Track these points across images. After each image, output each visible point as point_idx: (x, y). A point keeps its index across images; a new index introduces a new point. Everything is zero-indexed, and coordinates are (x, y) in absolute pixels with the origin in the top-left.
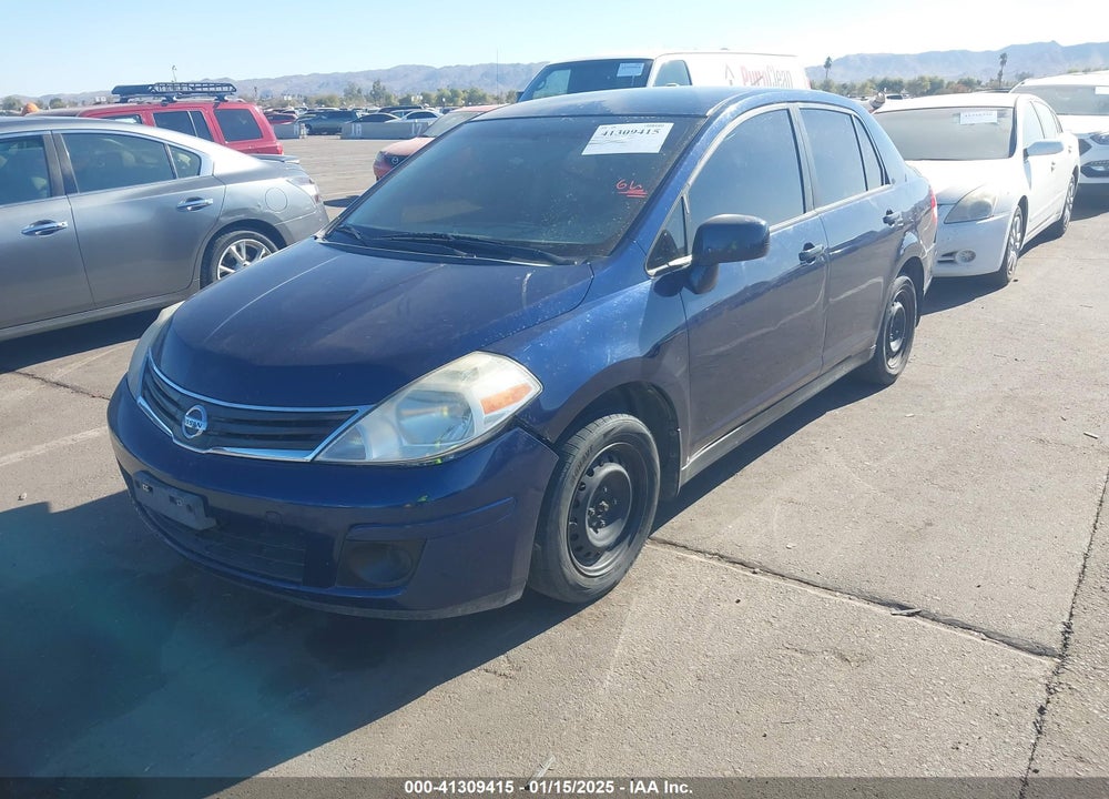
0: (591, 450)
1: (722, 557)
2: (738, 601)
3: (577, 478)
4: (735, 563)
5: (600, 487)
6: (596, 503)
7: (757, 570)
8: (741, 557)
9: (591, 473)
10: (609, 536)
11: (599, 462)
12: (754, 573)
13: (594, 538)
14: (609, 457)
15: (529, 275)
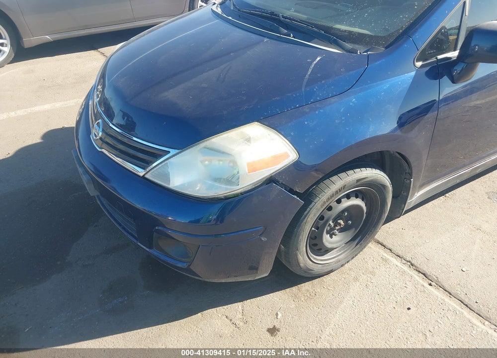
0: (344, 188)
1: (412, 265)
2: (409, 309)
3: (329, 203)
4: (419, 272)
5: (343, 211)
6: (335, 220)
7: (433, 284)
8: (425, 269)
9: (339, 201)
10: (341, 241)
11: (348, 197)
12: (430, 285)
13: (327, 241)
14: (357, 194)
15: (318, 59)
